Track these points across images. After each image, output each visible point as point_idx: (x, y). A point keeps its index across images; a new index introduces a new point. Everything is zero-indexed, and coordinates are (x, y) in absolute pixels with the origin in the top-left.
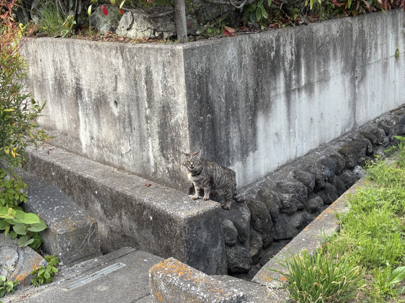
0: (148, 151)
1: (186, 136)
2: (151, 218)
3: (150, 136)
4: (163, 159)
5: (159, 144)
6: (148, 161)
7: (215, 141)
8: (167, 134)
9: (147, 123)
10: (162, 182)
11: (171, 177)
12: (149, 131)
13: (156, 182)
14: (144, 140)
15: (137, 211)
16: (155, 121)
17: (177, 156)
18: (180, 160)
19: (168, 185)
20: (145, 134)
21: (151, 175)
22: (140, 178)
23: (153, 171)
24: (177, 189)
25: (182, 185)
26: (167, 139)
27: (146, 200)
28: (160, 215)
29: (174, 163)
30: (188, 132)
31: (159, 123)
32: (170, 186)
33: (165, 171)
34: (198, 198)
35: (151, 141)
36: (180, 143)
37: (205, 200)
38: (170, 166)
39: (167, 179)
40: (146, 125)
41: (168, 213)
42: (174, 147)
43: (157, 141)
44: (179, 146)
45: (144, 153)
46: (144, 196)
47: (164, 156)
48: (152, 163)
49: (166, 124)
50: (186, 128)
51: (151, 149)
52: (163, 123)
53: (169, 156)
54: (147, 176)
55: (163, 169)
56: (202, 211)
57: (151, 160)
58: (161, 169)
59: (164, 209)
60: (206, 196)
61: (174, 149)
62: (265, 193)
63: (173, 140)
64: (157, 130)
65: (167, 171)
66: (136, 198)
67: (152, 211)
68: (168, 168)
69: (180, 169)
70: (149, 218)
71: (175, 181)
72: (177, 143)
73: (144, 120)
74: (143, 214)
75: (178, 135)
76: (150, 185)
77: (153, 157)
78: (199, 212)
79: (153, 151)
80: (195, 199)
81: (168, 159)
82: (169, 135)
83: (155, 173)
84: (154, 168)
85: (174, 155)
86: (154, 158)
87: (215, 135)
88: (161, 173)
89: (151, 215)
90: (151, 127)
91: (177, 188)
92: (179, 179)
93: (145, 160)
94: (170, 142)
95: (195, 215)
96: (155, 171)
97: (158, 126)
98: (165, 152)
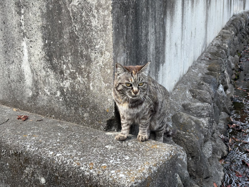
0: (21, 61)
1: (105, 27)
2: (43, 180)
3: (25, 35)
4: (51, 73)
5: (43, 49)
6: (21, 78)
7: (137, 42)
8: (61, 28)
9: (20, 14)
10: (48, 111)
11: (67, 103)
12: (23, 28)
13: (36, 112)
14: (13, 45)
15: (11, 166)
16: (35, 9)
17: (83, 66)
18: (89, 73)
19: (59, 116)
20: (15, 34)
21: (25, 102)
22: (4, 107)
23: (31, 94)
24: (78, 122)
25: (91, 114)
26: (61, 37)
27: (29, 147)
28: (65, 175)
29: (74, 78)
30: (111, 19)
31: (45, 11)
32: (65, 118)
33: (55, 94)
34: (128, 138)
35: (27, 44)
36: (90, 42)
37: (142, 141)
38: (67, 84)
39: (59, 106)
40: (17, 18)
41: (86, 173)
42: (76, 51)
43: (40, 43)
44: (87, 48)
45: (12, 67)
46: (24, 139)
47: (54, 68)
48: (29, 81)
49: (60, 9)
50: (106, 12)
51: (26, 57)
52: (53, 9)
53: (65, 67)
54: (18, 103)
55: (50, 90)
56: (155, 165)
57: (26, 77)
58: (47, 91)
59: (75, 165)
60: (143, 133)
61: (75, 53)
62: (182, 119)
63: (73, 38)
64: (40, 24)
65: (59, 93)
66: (9, 143)
67: (45, 167)
68: (61, 89)
69: (88, 89)
70: (39, 181)
71: (76, 109)
72: (83, 43)
73: (13, 9)
74: (23, 173)
75: (86, 27)
76: (26, 118)
77: (30, 71)
78: (150, 168)
79: (30, 61)
80: (123, 140)
81: (62, 72)
82: (67, 30)
83: (35, 97)
84: (32, 89)
85: (76, 64)
86: (32, 72)
87: (137, 33)
88: (45, 98)
89: (44, 175)
90: (27, 20)
91: (79, 120)
92: (84, 106)
93: (13, 77)
94: (67, 41)
95: (147, 176)
96: (33, 95)
97: (42, 16)
98: (55, 61)
